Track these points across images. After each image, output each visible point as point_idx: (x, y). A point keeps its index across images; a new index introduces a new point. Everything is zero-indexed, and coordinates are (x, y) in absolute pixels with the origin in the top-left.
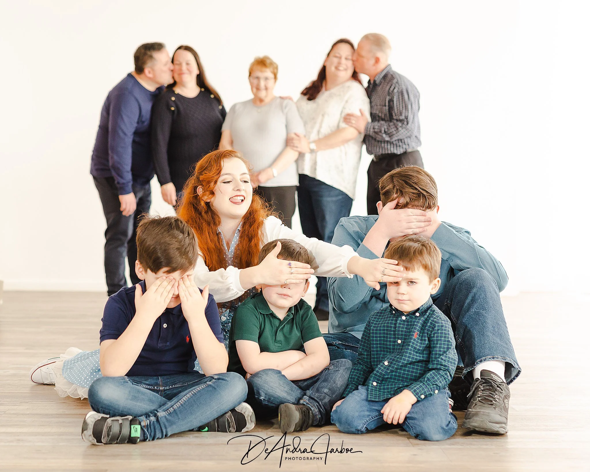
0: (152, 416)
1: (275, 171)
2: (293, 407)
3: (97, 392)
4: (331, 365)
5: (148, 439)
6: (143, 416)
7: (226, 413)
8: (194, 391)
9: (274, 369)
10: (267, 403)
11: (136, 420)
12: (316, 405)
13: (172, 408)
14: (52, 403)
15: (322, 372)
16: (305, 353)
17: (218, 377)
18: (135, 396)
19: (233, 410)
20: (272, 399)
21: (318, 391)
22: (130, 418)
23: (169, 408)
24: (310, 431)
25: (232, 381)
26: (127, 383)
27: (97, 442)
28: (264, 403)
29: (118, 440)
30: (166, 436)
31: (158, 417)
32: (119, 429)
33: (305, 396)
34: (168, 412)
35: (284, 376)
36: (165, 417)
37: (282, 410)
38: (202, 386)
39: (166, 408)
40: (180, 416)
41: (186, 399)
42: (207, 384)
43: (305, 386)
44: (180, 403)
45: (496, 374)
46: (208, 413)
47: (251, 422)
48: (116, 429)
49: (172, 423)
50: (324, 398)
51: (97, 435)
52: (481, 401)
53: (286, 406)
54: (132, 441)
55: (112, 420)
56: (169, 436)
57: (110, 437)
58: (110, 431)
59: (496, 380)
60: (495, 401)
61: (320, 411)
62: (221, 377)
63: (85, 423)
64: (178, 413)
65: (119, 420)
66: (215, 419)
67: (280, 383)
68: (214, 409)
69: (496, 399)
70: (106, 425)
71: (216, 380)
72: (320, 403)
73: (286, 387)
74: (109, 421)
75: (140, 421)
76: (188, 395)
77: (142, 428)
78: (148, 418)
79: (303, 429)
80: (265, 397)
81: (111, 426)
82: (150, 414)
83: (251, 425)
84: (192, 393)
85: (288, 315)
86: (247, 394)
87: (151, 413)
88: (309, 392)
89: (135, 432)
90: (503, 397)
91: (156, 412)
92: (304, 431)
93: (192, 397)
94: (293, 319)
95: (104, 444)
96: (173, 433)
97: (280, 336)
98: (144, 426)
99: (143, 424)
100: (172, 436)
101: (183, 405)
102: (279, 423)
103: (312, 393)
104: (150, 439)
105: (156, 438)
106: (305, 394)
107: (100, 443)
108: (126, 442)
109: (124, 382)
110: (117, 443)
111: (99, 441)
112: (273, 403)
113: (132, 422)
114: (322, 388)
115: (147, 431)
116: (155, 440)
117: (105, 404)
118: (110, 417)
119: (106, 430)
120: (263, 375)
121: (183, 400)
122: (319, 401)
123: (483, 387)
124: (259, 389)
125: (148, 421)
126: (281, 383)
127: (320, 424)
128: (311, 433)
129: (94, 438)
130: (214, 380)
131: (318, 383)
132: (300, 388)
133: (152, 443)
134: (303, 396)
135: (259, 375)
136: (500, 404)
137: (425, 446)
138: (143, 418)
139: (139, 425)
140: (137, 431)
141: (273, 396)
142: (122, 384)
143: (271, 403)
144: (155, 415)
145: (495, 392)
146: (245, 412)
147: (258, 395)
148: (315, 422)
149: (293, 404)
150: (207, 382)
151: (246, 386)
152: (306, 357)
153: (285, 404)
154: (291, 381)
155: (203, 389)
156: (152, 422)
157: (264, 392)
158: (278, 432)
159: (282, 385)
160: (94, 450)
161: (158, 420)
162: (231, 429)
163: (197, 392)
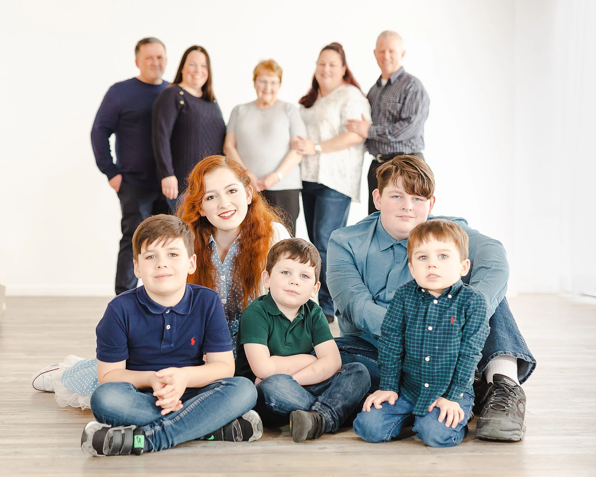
0: (157, 426)
1: (280, 175)
2: (305, 414)
3: (100, 399)
4: (343, 368)
5: (153, 450)
6: (148, 425)
7: (233, 421)
8: (202, 398)
9: (285, 375)
10: (277, 410)
11: (140, 430)
12: (329, 411)
13: (178, 417)
14: (53, 412)
15: (333, 377)
16: (316, 357)
17: (226, 383)
18: (140, 404)
19: (240, 418)
20: (283, 406)
21: (330, 396)
22: (134, 427)
23: (175, 417)
24: (323, 439)
25: (241, 386)
26: (131, 390)
27: (98, 453)
28: (274, 410)
29: (120, 451)
30: (172, 445)
31: (163, 425)
32: (122, 439)
33: (317, 402)
34: (174, 421)
35: (295, 381)
36: (171, 425)
37: (294, 417)
38: (210, 393)
39: (172, 417)
40: (186, 424)
41: (194, 407)
42: (215, 390)
43: (317, 391)
44: (187, 411)
45: (509, 378)
46: (216, 420)
47: (258, 430)
48: (118, 440)
49: (178, 433)
50: (337, 403)
51: (98, 446)
52: (493, 407)
53: (298, 413)
54: (135, 452)
55: (114, 430)
56: (175, 445)
57: (112, 448)
58: (111, 441)
59: (509, 384)
60: (508, 407)
61: (333, 417)
62: (230, 382)
63: (84, 434)
64: (185, 421)
65: (121, 430)
66: (221, 428)
67: (291, 389)
68: (223, 416)
69: (509, 404)
70: (108, 436)
71: (224, 386)
72: (333, 409)
73: (298, 393)
74: (111, 431)
75: (145, 431)
76: (195, 403)
77: (146, 438)
78: (153, 428)
79: (316, 437)
80: (276, 404)
81: (113, 437)
82: (155, 423)
83: (258, 434)
84: (199, 400)
85: (298, 317)
86: (257, 401)
87: (156, 421)
88: (320, 398)
89: (138, 442)
90: (516, 401)
91: (161, 420)
92: (316, 439)
93: (199, 405)
94: (303, 321)
95: (106, 455)
96: (179, 443)
97: (290, 339)
98: (148, 436)
99: (147, 434)
100: (179, 446)
101: (190, 413)
102: (291, 431)
103: (324, 399)
104: (155, 450)
105: (162, 448)
106: (317, 400)
107: (101, 454)
108: (129, 453)
109: (129, 389)
110: (120, 455)
111: (100, 452)
112: (285, 410)
113: (135, 432)
114: (334, 393)
115: (152, 441)
116: (161, 451)
117: (108, 412)
118: (112, 427)
119: (107, 440)
120: (273, 381)
121: (190, 407)
122: (332, 407)
123: (496, 392)
124: (269, 395)
125: (153, 431)
126: (293, 389)
127: (333, 431)
128: (324, 441)
129: (94, 450)
130: (222, 386)
131: (330, 388)
132: (312, 393)
133: (157, 454)
134: (315, 401)
135: (270, 381)
136: (513, 409)
137: (444, 453)
138: (148, 427)
139: (143, 435)
140: (140, 442)
141: (283, 402)
142: (126, 391)
143: (282, 409)
144: (161, 425)
145: (508, 397)
146: (252, 420)
147: (269, 401)
148: (328, 429)
149: (305, 410)
150: (215, 388)
151: (256, 392)
152: (316, 360)
153: (297, 411)
154: (302, 386)
155: (211, 395)
156: (157, 432)
157: (275, 399)
158: (290, 440)
159: (294, 391)
160: (95, 462)
161: (163, 430)
162: (237, 438)
163: (204, 399)
